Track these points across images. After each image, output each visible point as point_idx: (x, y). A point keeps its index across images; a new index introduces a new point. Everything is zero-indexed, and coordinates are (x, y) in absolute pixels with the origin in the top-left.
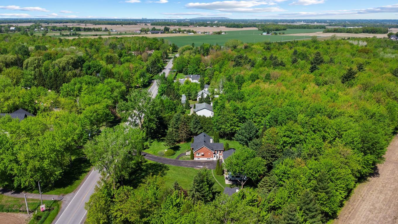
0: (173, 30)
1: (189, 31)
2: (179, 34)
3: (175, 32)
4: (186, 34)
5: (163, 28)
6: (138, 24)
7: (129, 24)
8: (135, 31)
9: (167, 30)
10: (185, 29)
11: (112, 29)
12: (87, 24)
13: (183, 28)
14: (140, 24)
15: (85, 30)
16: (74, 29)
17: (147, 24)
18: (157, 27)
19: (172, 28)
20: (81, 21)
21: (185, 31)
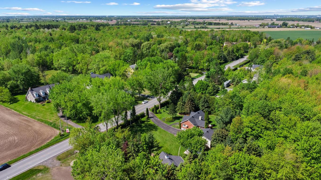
0: (291, 25)
1: (307, 27)
2: (296, 29)
3: (292, 27)
4: (303, 29)
5: (281, 23)
6: (265, 19)
7: (257, 19)
8: (255, 26)
9: (285, 25)
10: (303, 24)
11: (236, 23)
12: (221, 20)
13: (301, 23)
14: (266, 19)
15: (215, 24)
16: (207, 23)
17: (273, 19)
18: (277, 23)
19: (290, 23)
20: (218, 17)
21: (303, 26)
